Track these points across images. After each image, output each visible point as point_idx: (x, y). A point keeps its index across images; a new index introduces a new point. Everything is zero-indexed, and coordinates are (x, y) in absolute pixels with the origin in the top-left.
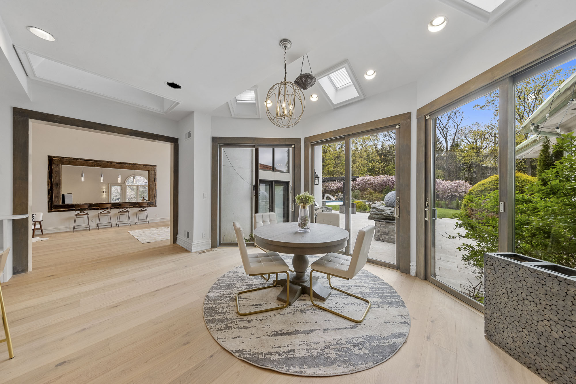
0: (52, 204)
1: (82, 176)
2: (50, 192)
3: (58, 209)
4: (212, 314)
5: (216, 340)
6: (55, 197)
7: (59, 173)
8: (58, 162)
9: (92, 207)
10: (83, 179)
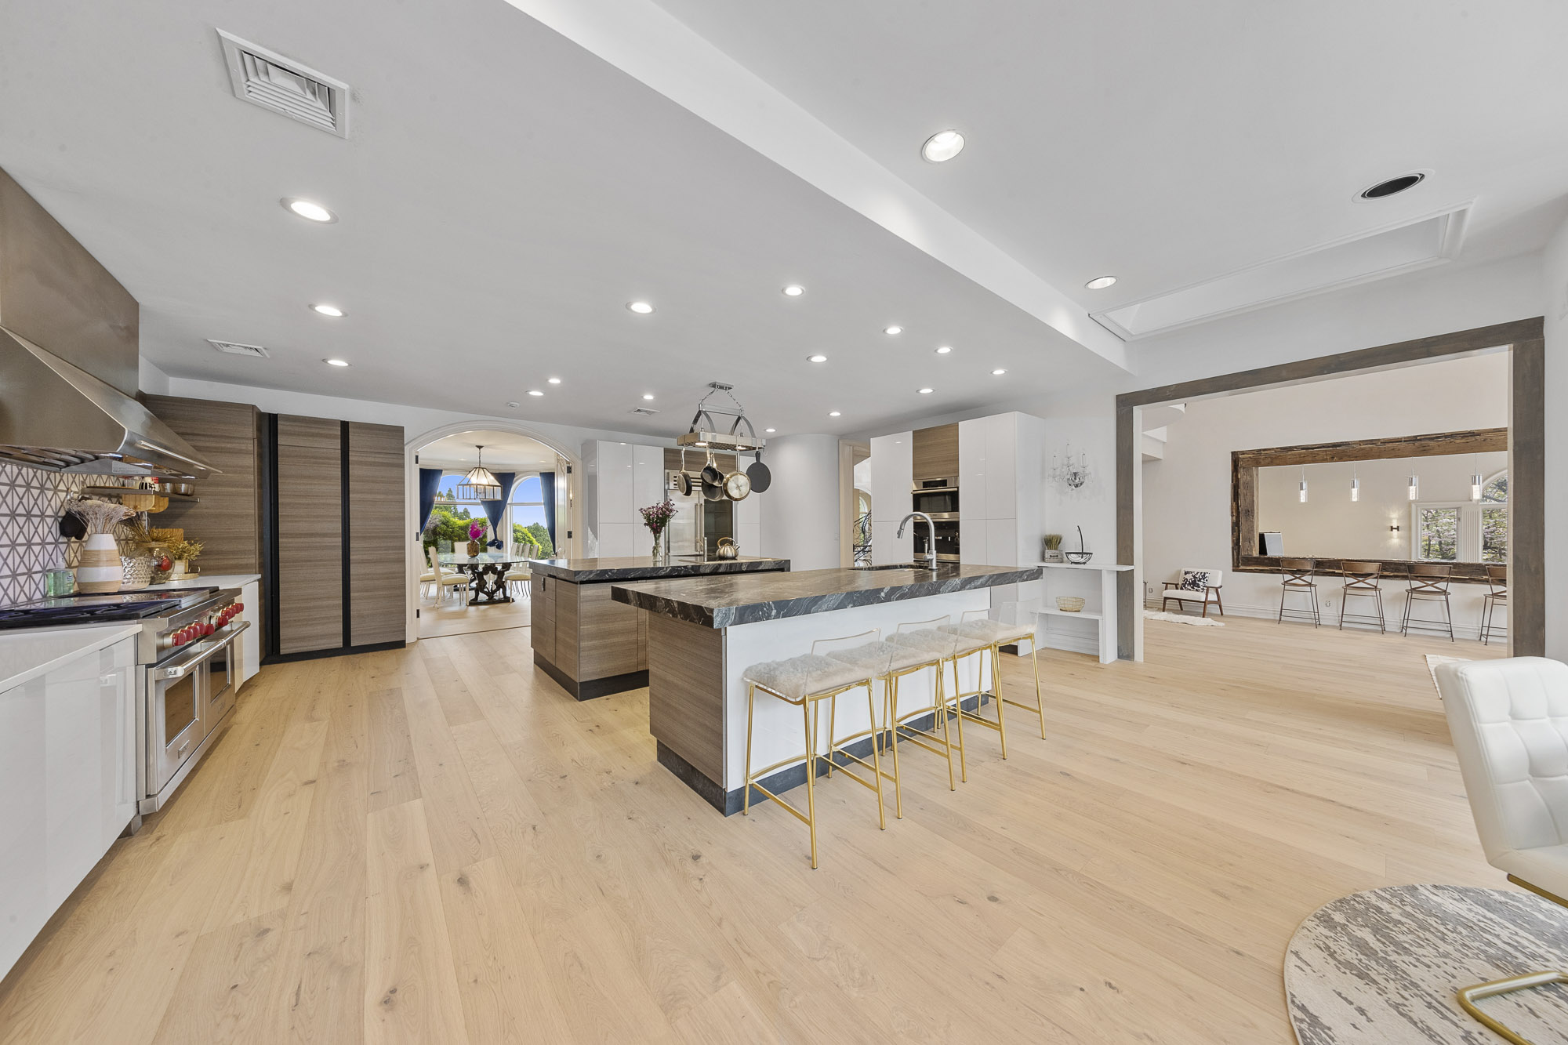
0: (1238, 554)
1: (1301, 489)
2: (1236, 526)
3: (1249, 565)
4: (1359, 919)
5: (1289, 951)
6: (1244, 541)
7: (1250, 487)
8: (1250, 463)
9: (1324, 567)
10: (1303, 497)
